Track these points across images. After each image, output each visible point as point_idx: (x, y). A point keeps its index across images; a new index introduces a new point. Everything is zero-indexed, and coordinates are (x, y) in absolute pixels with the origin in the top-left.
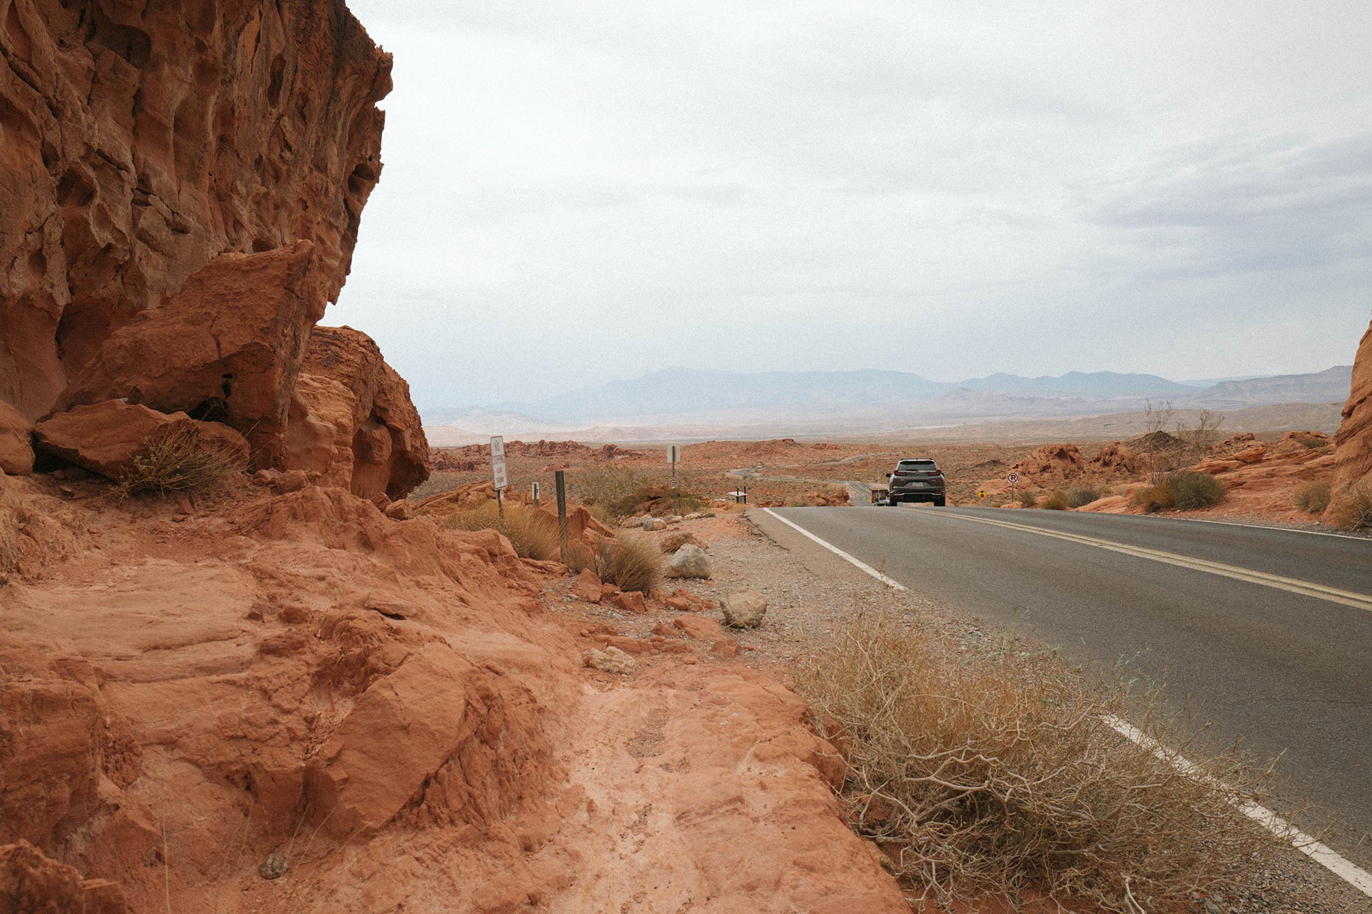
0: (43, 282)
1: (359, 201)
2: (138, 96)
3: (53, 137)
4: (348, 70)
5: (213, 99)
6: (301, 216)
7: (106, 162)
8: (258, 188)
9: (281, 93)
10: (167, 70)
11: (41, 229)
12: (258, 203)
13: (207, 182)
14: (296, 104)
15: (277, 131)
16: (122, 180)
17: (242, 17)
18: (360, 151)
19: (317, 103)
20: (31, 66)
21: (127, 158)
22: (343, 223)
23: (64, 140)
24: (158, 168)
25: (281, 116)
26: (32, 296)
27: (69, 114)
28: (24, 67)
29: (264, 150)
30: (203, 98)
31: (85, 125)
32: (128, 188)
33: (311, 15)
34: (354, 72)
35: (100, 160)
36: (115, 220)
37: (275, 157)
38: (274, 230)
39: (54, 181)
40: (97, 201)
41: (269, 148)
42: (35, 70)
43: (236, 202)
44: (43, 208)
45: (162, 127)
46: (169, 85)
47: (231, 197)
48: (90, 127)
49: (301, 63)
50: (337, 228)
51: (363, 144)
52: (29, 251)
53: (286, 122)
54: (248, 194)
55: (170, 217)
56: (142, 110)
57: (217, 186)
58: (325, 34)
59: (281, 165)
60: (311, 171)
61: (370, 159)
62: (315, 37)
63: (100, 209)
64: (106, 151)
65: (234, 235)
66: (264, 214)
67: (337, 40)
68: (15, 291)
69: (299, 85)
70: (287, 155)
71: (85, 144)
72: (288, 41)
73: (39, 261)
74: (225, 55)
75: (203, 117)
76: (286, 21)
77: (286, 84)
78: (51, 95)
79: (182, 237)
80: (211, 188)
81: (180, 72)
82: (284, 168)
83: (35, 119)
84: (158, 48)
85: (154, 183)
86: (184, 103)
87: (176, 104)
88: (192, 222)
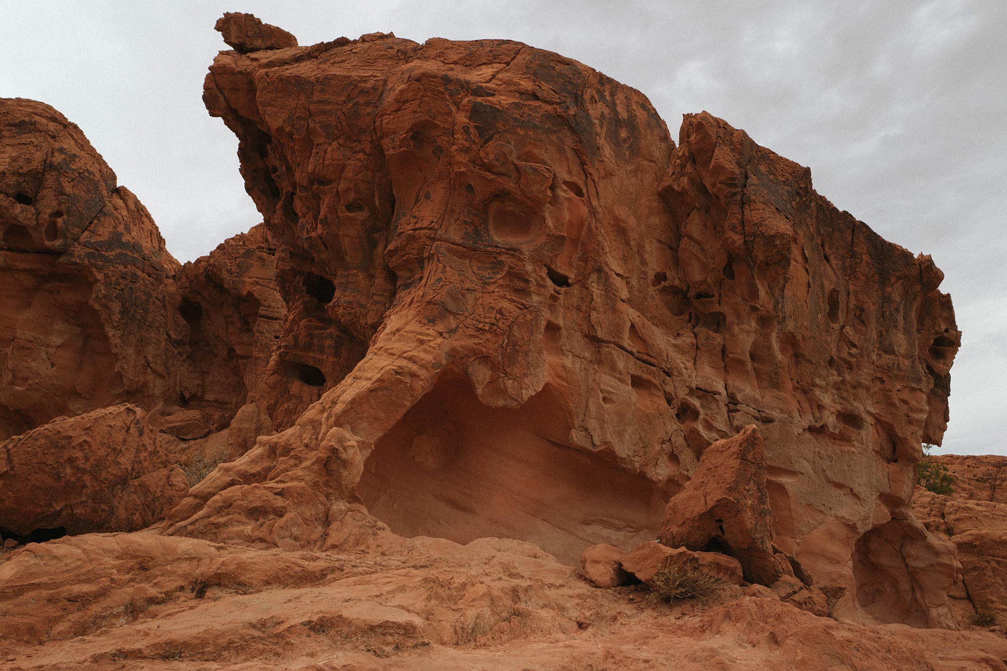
0: (680, 469)
1: (945, 364)
2: (724, 350)
3: (669, 388)
4: (893, 280)
5: (774, 335)
6: (880, 389)
7: (705, 394)
8: (835, 378)
9: (840, 312)
10: (736, 329)
11: (670, 440)
12: (838, 389)
13: (789, 385)
14: (855, 315)
15: (843, 337)
16: (717, 401)
17: (781, 281)
18: (933, 328)
19: (872, 308)
20: (648, 355)
21: (720, 387)
22: (927, 384)
23: (675, 388)
24: (742, 387)
25: (843, 327)
26: (676, 478)
27: (676, 373)
28: (646, 357)
29: (834, 353)
30: (767, 336)
31: (686, 376)
32: (722, 404)
33: (853, 255)
34: (899, 278)
35: (701, 393)
36: (716, 425)
37: (844, 355)
38: (856, 404)
39: (673, 412)
40: (701, 417)
41: (839, 351)
42: (651, 357)
43: (817, 392)
44: (669, 427)
45: (742, 363)
46: (741, 337)
47: (812, 390)
48: (689, 377)
49: (852, 287)
50: (921, 390)
51: (935, 323)
52: (666, 454)
53: (848, 330)
54: (827, 385)
55: (757, 414)
56: (727, 356)
57: (801, 385)
58: (867, 262)
59: (851, 359)
60: (879, 355)
61: (947, 331)
62: (860, 267)
63: (705, 420)
64: (702, 387)
65: (818, 415)
66: (845, 395)
67: (879, 263)
68: (660, 478)
69: (853, 302)
70: (854, 351)
71: (687, 387)
72: (838, 277)
73: (674, 457)
74: (775, 307)
75: (769, 348)
76: (835, 266)
77: (842, 305)
78: (664, 366)
79: (770, 425)
80: (795, 389)
81: (746, 327)
82: (854, 360)
83: (656, 382)
84: (730, 319)
85: (739, 397)
86: (754, 344)
87: (748, 347)
88: (775, 414)
